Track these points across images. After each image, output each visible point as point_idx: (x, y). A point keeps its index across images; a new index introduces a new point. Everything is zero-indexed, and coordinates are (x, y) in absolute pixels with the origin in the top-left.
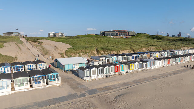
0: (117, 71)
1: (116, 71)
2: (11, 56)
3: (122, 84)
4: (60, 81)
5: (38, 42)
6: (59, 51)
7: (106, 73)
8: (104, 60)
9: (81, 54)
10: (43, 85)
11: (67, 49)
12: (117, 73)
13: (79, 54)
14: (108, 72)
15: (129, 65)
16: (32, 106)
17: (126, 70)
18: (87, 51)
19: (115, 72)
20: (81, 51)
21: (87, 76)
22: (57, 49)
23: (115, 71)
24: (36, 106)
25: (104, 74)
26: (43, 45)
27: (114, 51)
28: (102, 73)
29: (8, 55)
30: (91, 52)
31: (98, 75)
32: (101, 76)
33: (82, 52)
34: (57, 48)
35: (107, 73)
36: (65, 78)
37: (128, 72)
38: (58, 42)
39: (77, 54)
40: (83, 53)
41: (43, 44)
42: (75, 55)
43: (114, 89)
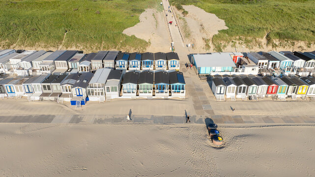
0: (272, 93)
1: (270, 91)
2: (144, 39)
3: (262, 118)
4: (184, 94)
5: (182, 11)
6: (205, 36)
7: (250, 92)
8: (266, 64)
9: (238, 42)
10: (165, 95)
11: (217, 33)
12: (269, 95)
13: (233, 43)
14: (254, 92)
15: (298, 87)
16: (149, 120)
17: (289, 94)
18: (249, 38)
19: (267, 94)
20: (238, 37)
21: (220, 93)
22: (202, 31)
23: (267, 92)
24: (152, 121)
25: (247, 94)
26: (187, 18)
27: (302, 40)
28: (244, 92)
29: (141, 38)
30: (256, 41)
31: (236, 94)
32: (241, 96)
33: (240, 39)
34: (203, 28)
35: (252, 93)
36: (194, 88)
37: (291, 96)
38: (211, 12)
39: (231, 42)
40: (241, 41)
41: (188, 15)
42: (227, 44)
43: (245, 122)
